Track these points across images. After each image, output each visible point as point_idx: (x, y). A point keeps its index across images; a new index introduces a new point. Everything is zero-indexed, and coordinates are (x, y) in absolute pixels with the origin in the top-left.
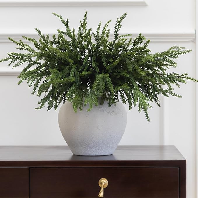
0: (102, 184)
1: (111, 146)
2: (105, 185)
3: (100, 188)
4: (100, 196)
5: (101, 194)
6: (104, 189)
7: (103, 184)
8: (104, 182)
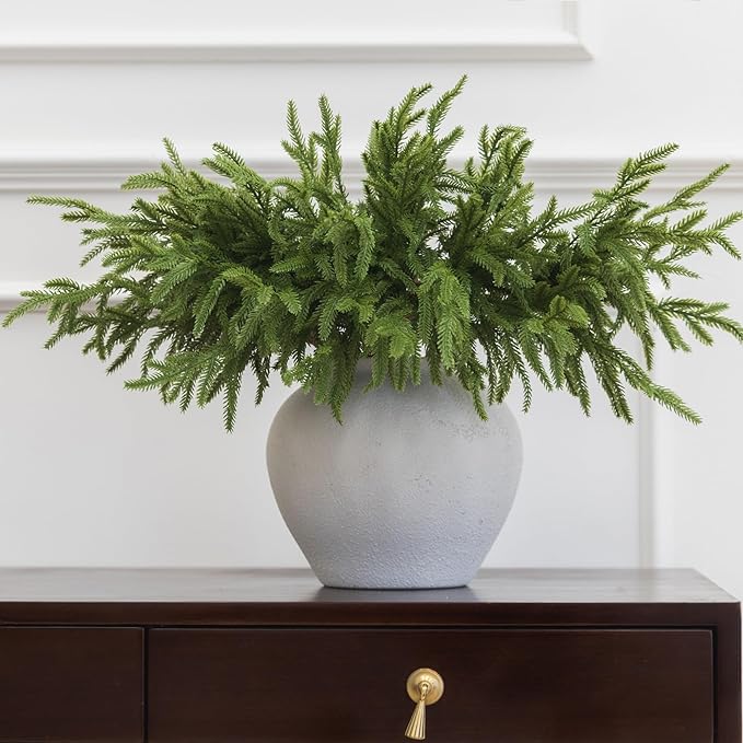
0: (420, 690)
1: (465, 554)
2: (430, 692)
3: (414, 705)
4: (413, 735)
5: (417, 728)
6: (427, 708)
7: (425, 688)
8: (428, 683)
